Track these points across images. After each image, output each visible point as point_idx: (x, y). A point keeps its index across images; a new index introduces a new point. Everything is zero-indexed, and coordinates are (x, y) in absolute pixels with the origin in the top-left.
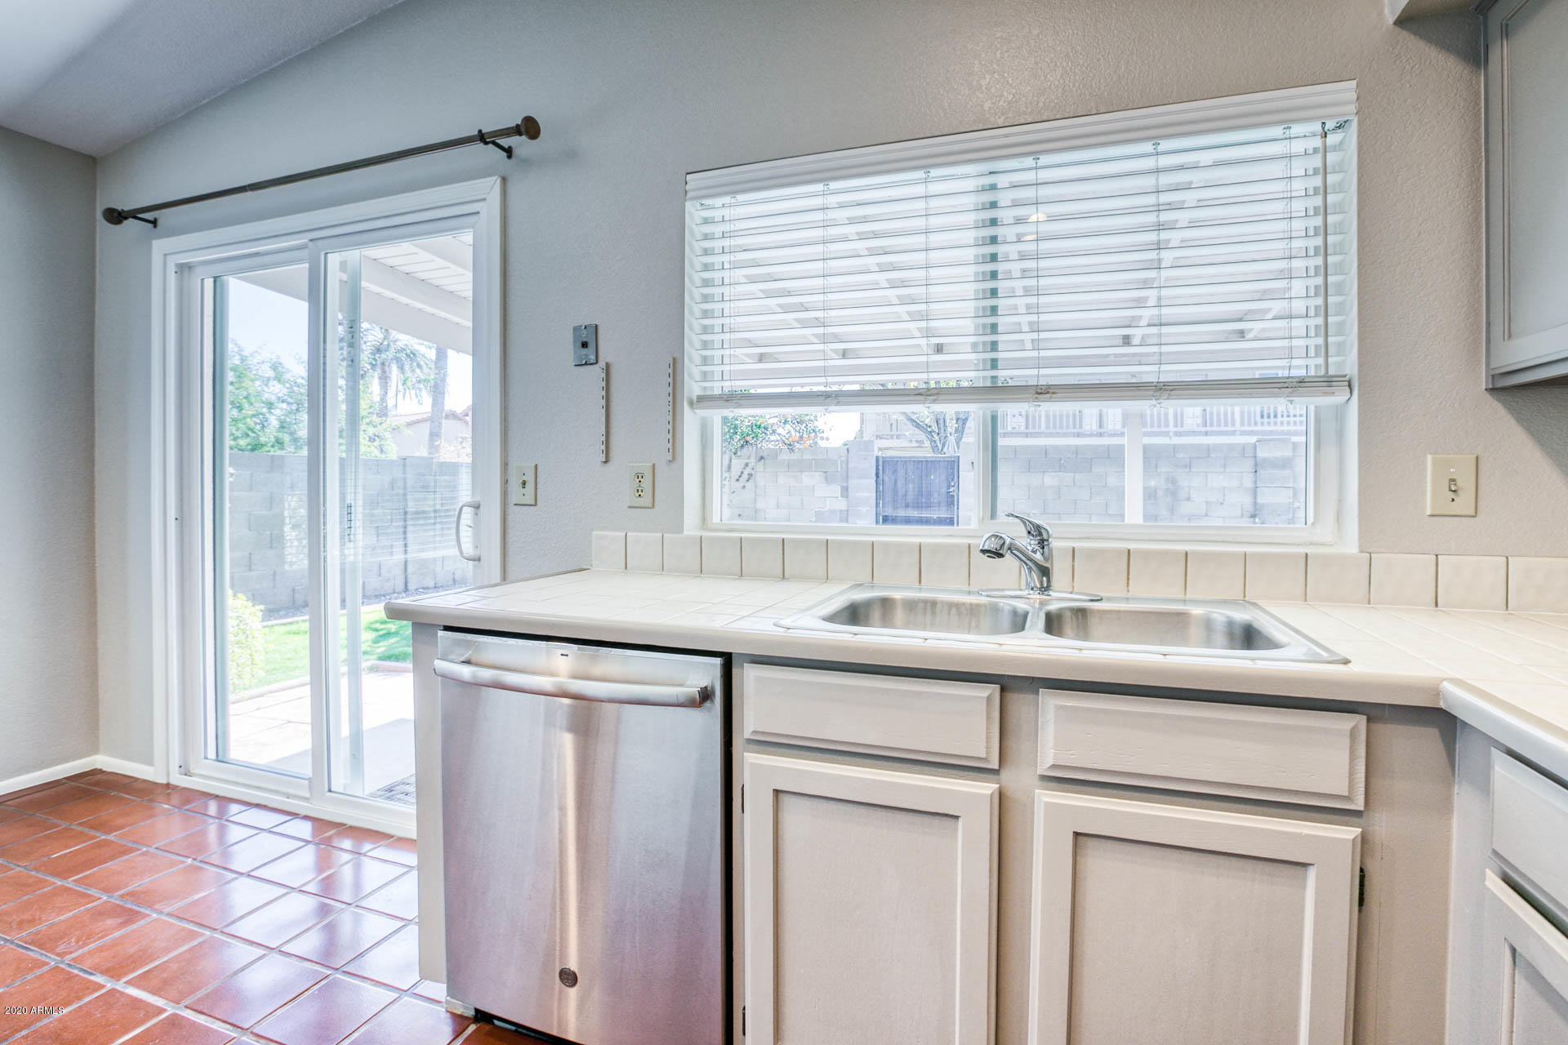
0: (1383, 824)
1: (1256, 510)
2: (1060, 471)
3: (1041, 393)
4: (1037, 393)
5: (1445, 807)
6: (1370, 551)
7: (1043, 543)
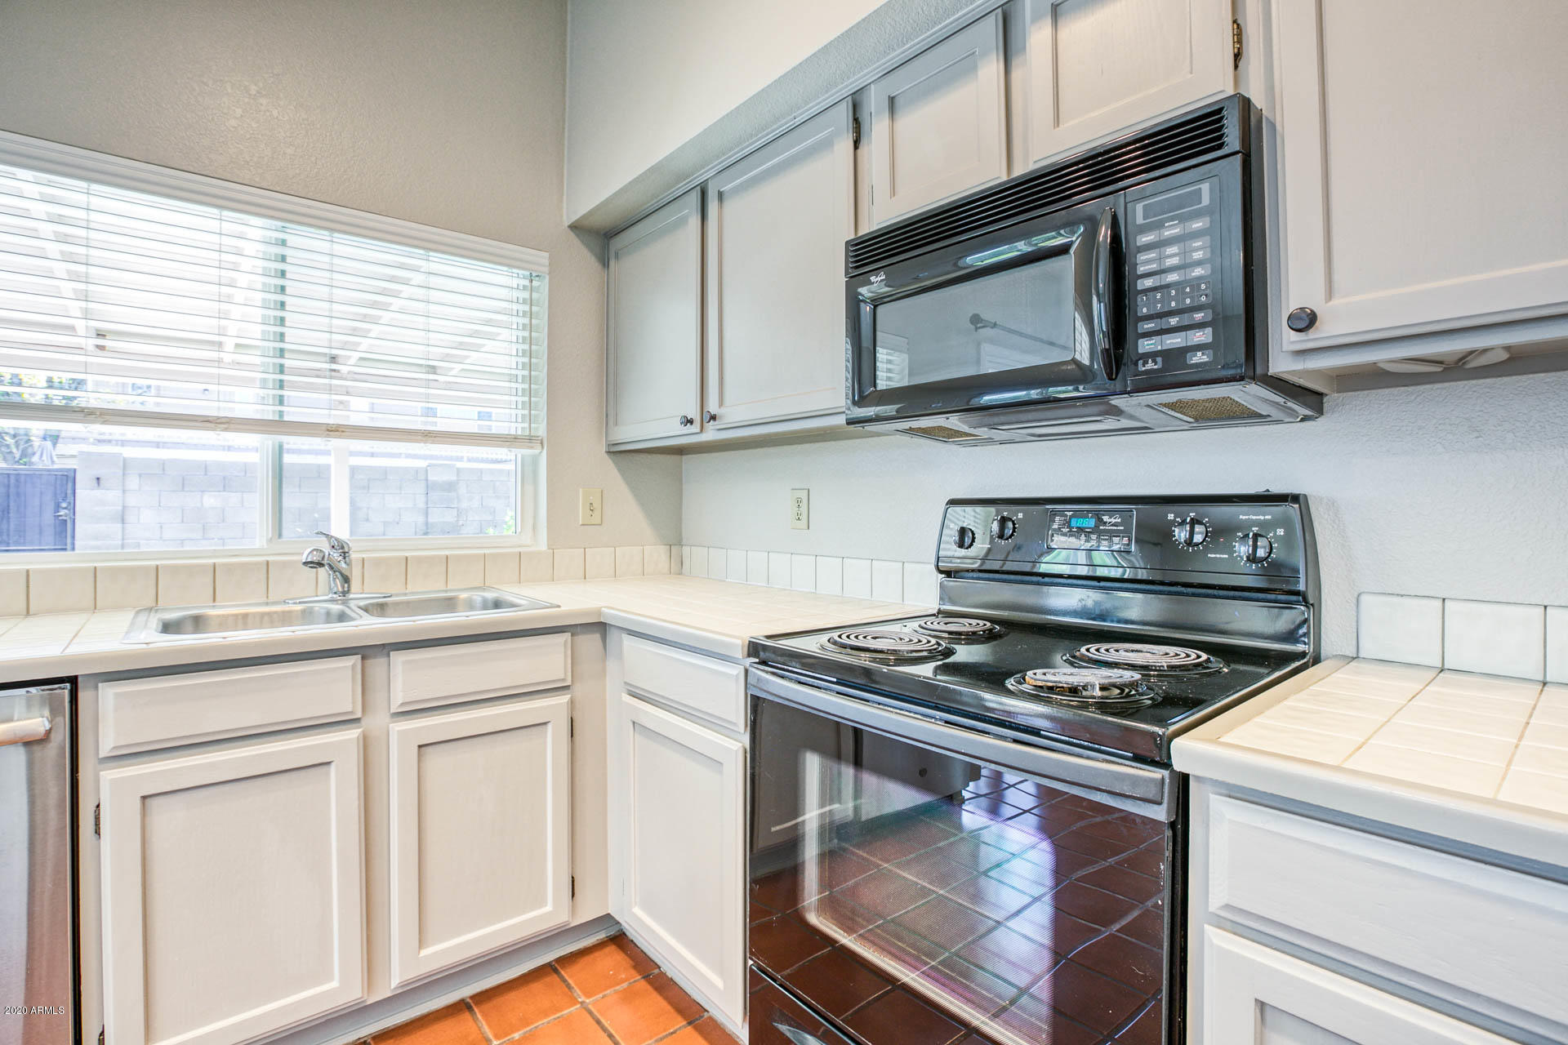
0: (579, 690)
1: (427, 529)
2: (224, 491)
3: (331, 431)
4: (328, 430)
5: (603, 673)
6: (554, 547)
7: (344, 554)
